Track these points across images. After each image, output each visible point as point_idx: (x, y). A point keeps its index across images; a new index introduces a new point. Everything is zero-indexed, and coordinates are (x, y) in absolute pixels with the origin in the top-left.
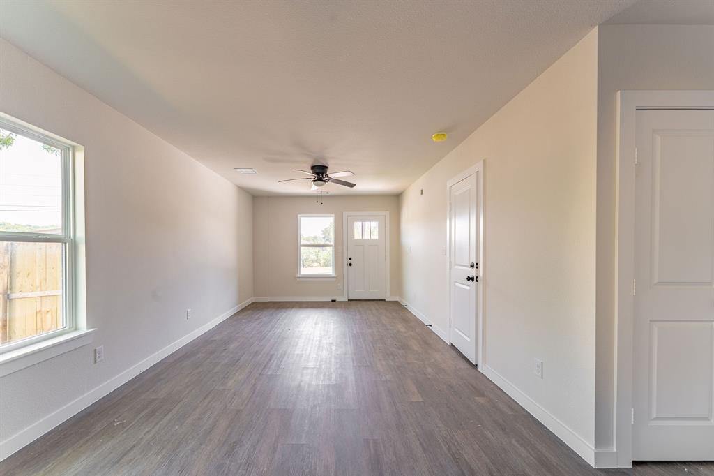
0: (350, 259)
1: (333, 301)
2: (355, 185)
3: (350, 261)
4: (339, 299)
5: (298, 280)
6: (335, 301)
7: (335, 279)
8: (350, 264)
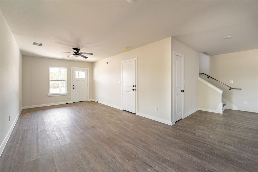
0: (74, 86)
1: (66, 104)
2: (88, 58)
3: (74, 87)
4: (69, 102)
5: (49, 96)
6: (67, 103)
7: (67, 95)
8: (74, 88)
